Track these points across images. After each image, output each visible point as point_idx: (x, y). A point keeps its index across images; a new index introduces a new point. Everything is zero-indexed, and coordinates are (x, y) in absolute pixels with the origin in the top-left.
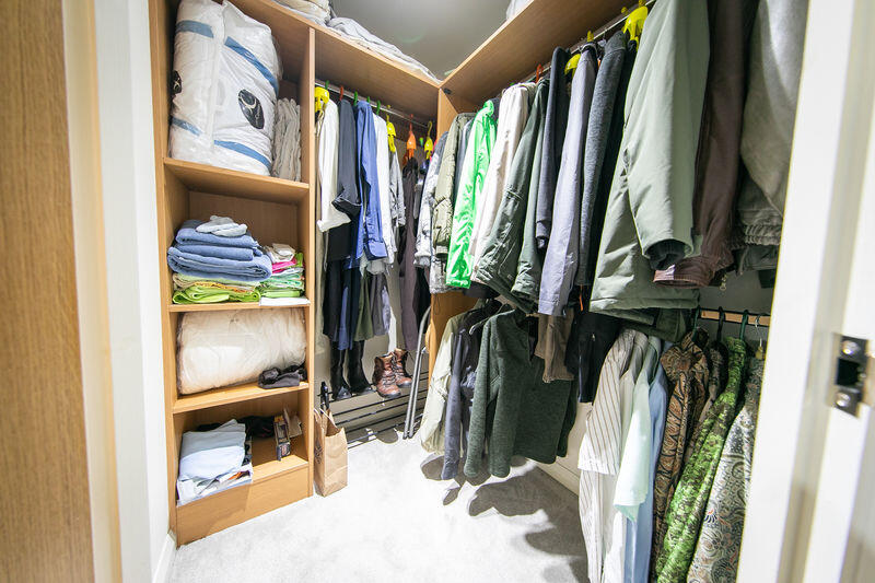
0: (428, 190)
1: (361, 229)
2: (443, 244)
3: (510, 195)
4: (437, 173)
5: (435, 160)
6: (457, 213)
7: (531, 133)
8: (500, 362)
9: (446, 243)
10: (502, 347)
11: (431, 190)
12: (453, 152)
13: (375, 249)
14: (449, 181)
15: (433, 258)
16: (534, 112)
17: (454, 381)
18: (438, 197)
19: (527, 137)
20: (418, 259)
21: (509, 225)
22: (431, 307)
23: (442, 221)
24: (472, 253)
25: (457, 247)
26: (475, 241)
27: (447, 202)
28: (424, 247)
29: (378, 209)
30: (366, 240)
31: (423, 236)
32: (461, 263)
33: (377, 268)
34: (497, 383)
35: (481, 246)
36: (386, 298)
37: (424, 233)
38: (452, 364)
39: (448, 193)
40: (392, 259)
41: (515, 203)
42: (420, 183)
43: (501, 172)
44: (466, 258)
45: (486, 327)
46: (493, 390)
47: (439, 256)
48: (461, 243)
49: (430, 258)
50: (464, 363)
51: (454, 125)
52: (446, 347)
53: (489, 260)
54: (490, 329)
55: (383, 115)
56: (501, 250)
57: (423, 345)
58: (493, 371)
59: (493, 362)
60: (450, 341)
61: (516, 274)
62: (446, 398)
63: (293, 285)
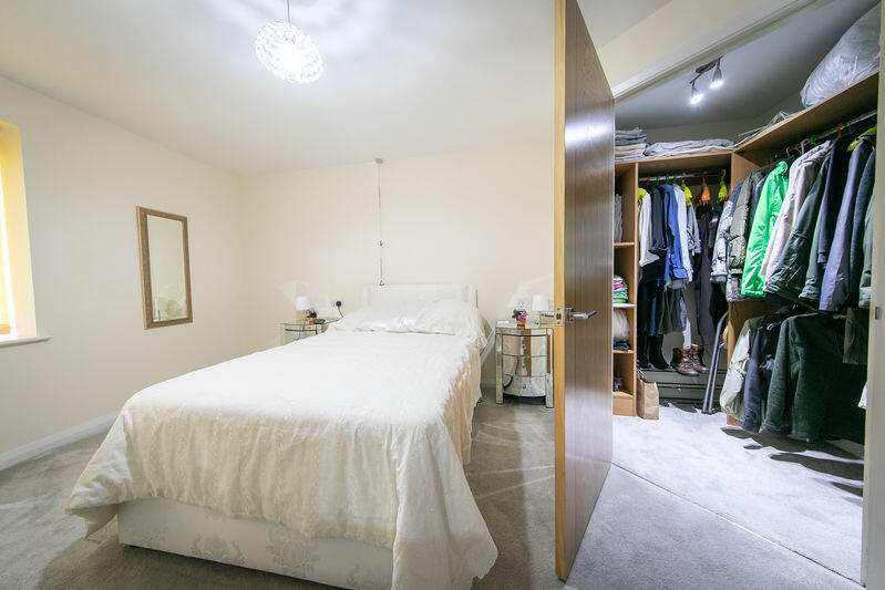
0: (723, 227)
1: (668, 263)
2: (737, 267)
3: (795, 236)
4: (731, 215)
5: (729, 205)
6: (749, 246)
7: (816, 193)
8: (800, 350)
9: (741, 266)
10: (801, 339)
11: (726, 228)
12: (746, 202)
13: (677, 274)
14: (743, 223)
15: (729, 276)
16: (819, 180)
17: (753, 364)
18: (733, 234)
19: (812, 197)
20: (714, 277)
21: (795, 255)
22: (729, 312)
23: (737, 252)
24: (764, 273)
25: (751, 269)
26: (766, 265)
27: (741, 240)
28: (719, 268)
29: (680, 248)
30: (671, 268)
31: (718, 261)
32: (755, 280)
33: (678, 285)
34: (797, 367)
35: (771, 269)
36: (683, 305)
37: (720, 259)
38: (750, 352)
39: (741, 232)
40: (691, 279)
41: (800, 241)
42: (715, 220)
43: (788, 220)
44: (760, 275)
45: (783, 325)
46: (794, 371)
47: (734, 275)
48: (755, 265)
49: (726, 276)
50: (762, 351)
51: (747, 182)
52: (744, 342)
53: (777, 279)
54: (787, 326)
55: (679, 182)
56: (788, 271)
57: (721, 341)
58: (793, 357)
59: (792, 350)
60: (748, 336)
61: (804, 286)
62: (744, 376)
63: (622, 296)
